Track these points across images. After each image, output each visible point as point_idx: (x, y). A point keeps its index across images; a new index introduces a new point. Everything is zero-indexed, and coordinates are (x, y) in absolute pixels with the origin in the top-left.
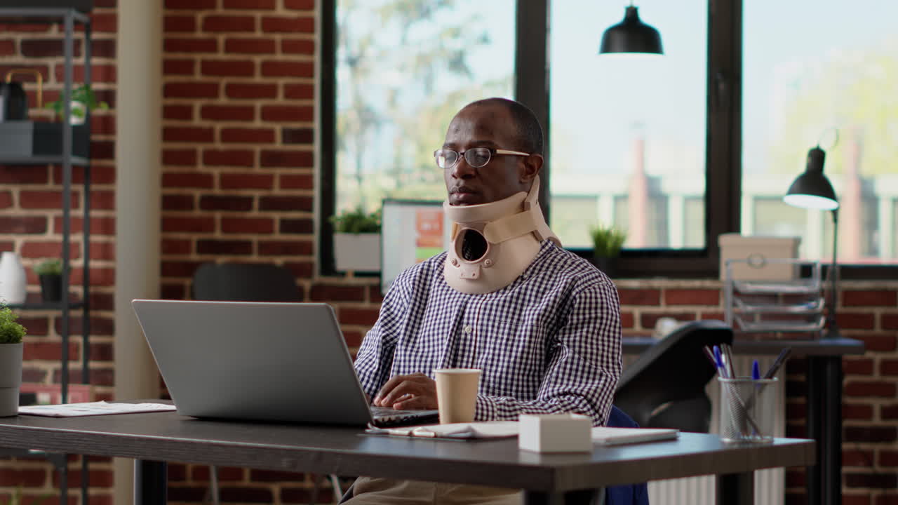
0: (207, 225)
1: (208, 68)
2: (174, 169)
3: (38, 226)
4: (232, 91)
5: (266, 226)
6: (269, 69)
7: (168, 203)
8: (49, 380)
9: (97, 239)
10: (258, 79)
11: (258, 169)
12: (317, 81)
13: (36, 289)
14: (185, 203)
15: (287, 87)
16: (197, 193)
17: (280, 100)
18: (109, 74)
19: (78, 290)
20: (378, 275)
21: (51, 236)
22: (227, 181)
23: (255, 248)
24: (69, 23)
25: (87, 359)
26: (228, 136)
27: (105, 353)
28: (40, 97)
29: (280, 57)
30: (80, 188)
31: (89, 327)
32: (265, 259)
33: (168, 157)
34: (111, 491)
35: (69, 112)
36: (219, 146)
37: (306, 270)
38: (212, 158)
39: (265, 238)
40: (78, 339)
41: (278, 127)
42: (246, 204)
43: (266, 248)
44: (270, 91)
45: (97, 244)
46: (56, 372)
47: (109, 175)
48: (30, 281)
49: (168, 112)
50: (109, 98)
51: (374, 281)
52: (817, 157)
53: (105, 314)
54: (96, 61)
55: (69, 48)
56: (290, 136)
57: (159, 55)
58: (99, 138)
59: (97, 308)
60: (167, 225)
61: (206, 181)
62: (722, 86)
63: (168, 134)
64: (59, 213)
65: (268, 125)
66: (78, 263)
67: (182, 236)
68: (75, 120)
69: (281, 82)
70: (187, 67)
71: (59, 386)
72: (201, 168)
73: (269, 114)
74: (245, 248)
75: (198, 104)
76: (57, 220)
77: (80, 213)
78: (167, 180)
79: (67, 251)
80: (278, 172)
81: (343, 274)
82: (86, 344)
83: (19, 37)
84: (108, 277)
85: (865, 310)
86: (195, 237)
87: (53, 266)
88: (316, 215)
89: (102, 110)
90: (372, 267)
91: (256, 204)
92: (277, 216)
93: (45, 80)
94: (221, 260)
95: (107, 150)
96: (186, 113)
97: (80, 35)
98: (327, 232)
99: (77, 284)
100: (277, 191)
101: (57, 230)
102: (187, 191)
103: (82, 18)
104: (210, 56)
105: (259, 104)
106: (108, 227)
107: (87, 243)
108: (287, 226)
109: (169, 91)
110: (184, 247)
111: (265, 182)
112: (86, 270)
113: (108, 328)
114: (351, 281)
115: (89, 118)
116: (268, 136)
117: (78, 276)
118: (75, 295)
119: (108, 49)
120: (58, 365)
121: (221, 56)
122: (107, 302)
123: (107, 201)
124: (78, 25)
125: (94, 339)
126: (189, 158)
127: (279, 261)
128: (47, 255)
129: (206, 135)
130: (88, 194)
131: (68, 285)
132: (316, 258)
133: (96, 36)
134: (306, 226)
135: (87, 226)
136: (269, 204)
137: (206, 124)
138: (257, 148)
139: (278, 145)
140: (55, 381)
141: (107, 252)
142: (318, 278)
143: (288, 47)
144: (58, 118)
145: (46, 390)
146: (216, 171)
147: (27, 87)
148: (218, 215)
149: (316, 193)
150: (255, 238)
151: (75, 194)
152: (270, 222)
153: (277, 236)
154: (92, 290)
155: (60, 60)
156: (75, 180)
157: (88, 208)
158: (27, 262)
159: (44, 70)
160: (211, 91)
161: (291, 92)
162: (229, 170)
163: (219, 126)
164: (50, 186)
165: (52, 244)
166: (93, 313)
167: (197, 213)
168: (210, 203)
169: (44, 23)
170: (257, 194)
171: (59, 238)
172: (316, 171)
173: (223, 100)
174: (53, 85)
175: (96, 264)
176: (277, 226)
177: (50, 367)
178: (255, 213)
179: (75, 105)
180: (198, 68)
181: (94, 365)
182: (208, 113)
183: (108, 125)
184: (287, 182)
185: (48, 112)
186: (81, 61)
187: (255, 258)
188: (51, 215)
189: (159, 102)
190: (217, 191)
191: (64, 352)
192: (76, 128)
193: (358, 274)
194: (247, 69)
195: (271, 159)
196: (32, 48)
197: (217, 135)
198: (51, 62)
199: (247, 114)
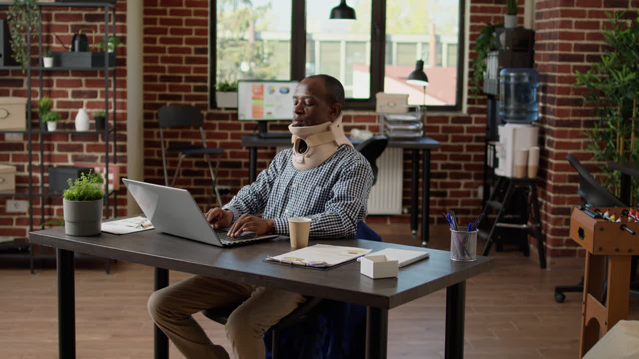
0: (163, 88)
1: (163, 22)
2: (148, 64)
3: (94, 95)
4: (173, 31)
5: (187, 89)
6: (189, 22)
7: (146, 78)
8: (99, 160)
9: (119, 100)
10: (184, 27)
11: (184, 65)
12: (209, 28)
13: (93, 122)
14: (153, 79)
15: (196, 30)
16: (159, 75)
17: (193, 36)
18: (124, 29)
19: (111, 122)
20: (237, 109)
21: (99, 99)
22: (171, 70)
23: (183, 98)
24: (107, 8)
25: (115, 151)
26: (171, 50)
27: (123, 149)
28: (94, 39)
29: (193, 17)
30: (112, 79)
31: (116, 138)
32: (187, 103)
33: (146, 59)
34: (126, 207)
35: (107, 47)
36: (168, 55)
37: (204, 107)
38: (165, 60)
39: (187, 94)
40: (112, 143)
41: (192, 47)
42: (179, 79)
43: (188, 98)
44: (189, 32)
45: (119, 102)
46: (102, 157)
47: (124, 73)
48: (91, 118)
49: (146, 40)
50: (123, 40)
51: (234, 112)
52: (421, 64)
53: (123, 133)
54: (118, 24)
55: (107, 17)
56: (198, 51)
57: (142, 16)
58: (119, 57)
59: (119, 130)
60: (146, 88)
61: (162, 69)
62: (378, 31)
63: (146, 50)
64: (103, 89)
65: (189, 46)
66: (111, 111)
67: (152, 93)
68: (110, 51)
69: (194, 28)
70: (154, 21)
71: (104, 164)
72: (160, 64)
73: (189, 41)
74: (179, 98)
75: (158, 37)
76: (102, 92)
77: (111, 89)
78: (146, 69)
79: (107, 105)
80: (193, 66)
81: (220, 109)
82: (115, 145)
83: (84, 13)
84: (124, 117)
85: (436, 125)
86: (158, 93)
87: (100, 113)
88: (208, 84)
89: (121, 45)
90: (234, 106)
91: (183, 79)
92: (192, 84)
93: (96, 32)
94: (169, 103)
95: (123, 62)
96: (153, 41)
97: (111, 12)
98: (213, 91)
99: (111, 119)
100: (192, 74)
101: (102, 97)
102: (154, 74)
103: (112, 6)
104: (163, 17)
105: (184, 37)
106: (124, 95)
107: (115, 102)
108: (197, 89)
109: (146, 31)
110: (153, 97)
111: (187, 70)
112: (115, 113)
113: (124, 138)
114: (224, 112)
115: (116, 49)
116: (188, 51)
117: (111, 116)
118: (110, 124)
119: (123, 18)
120: (104, 154)
121: (168, 17)
122: (124, 127)
123: (123, 84)
124: (110, 9)
125: (118, 143)
126: (155, 60)
127: (193, 103)
128: (99, 108)
129: (162, 50)
130: (115, 81)
131: (108, 120)
132: (208, 102)
133: (118, 13)
134: (204, 89)
135: (115, 95)
136: (189, 79)
137: (162, 45)
138: (184, 56)
139: (193, 55)
140: (102, 161)
141: (123, 106)
142: (209, 111)
143: (197, 13)
144: (102, 50)
145: (98, 166)
146: (166, 65)
147: (88, 34)
148: (167, 84)
149: (208, 75)
150: (183, 94)
151: (110, 81)
152: (189, 87)
153: (193, 93)
154: (117, 122)
155: (103, 23)
156: (110, 75)
157: (115, 87)
158: (89, 110)
159: (95, 27)
160: (164, 31)
161: (198, 32)
162: (172, 65)
163: (168, 46)
164: (98, 77)
165: (100, 102)
166: (118, 132)
167: (159, 83)
168: (164, 79)
169: (96, 8)
170: (183, 75)
171: (103, 100)
172: (209, 66)
173: (169, 36)
174: (99, 34)
175: (119, 111)
176: (192, 88)
177: (100, 155)
178: (183, 83)
179: (110, 44)
180: (158, 21)
181: (118, 154)
182: (163, 41)
183: (123, 51)
184: (197, 70)
185: (98, 46)
186: (111, 23)
187: (183, 102)
188: (99, 90)
189: (142, 36)
190: (167, 74)
191: (107, 149)
192: (110, 54)
193: (227, 109)
194: (179, 22)
195: (190, 60)
196: (89, 18)
197: (167, 50)
198: (98, 24)
199: (180, 41)
